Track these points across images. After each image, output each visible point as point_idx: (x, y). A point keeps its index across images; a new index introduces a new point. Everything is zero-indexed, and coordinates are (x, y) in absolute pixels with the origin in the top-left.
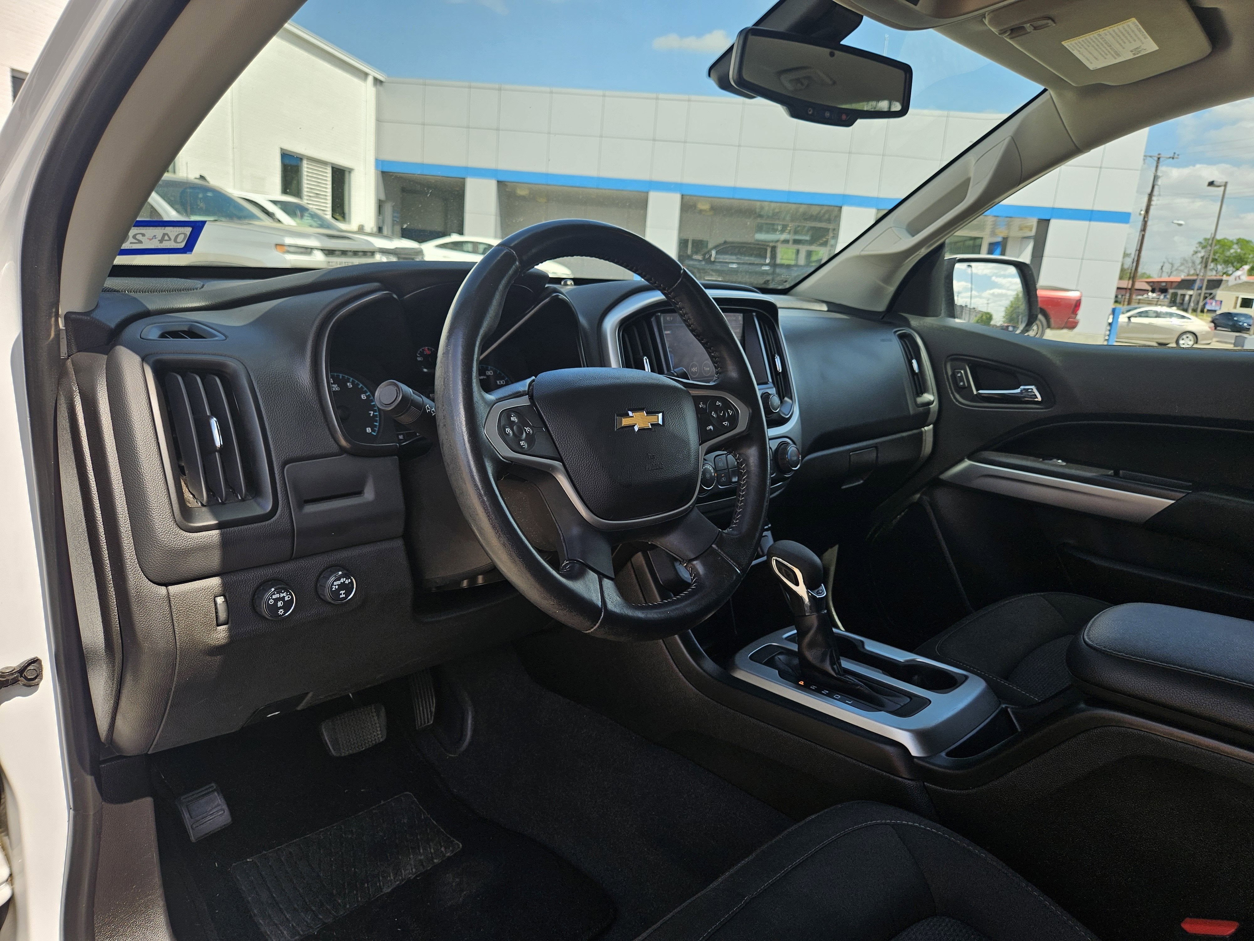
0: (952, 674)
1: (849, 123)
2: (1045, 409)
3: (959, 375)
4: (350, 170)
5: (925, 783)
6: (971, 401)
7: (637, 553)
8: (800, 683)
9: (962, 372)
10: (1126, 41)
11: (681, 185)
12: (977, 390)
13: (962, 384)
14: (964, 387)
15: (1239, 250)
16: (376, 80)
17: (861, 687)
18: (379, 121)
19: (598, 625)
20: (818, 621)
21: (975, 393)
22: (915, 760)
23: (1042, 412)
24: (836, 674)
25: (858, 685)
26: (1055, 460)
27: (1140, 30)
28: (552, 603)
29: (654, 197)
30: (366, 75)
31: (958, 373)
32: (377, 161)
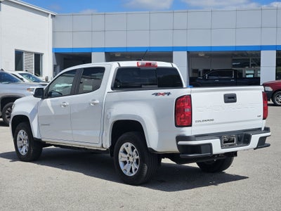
4: (42, 54)
11: (187, 47)
16: (52, 15)
18: (54, 32)
29: (175, 54)
30: (48, 14)
32: (53, 49)
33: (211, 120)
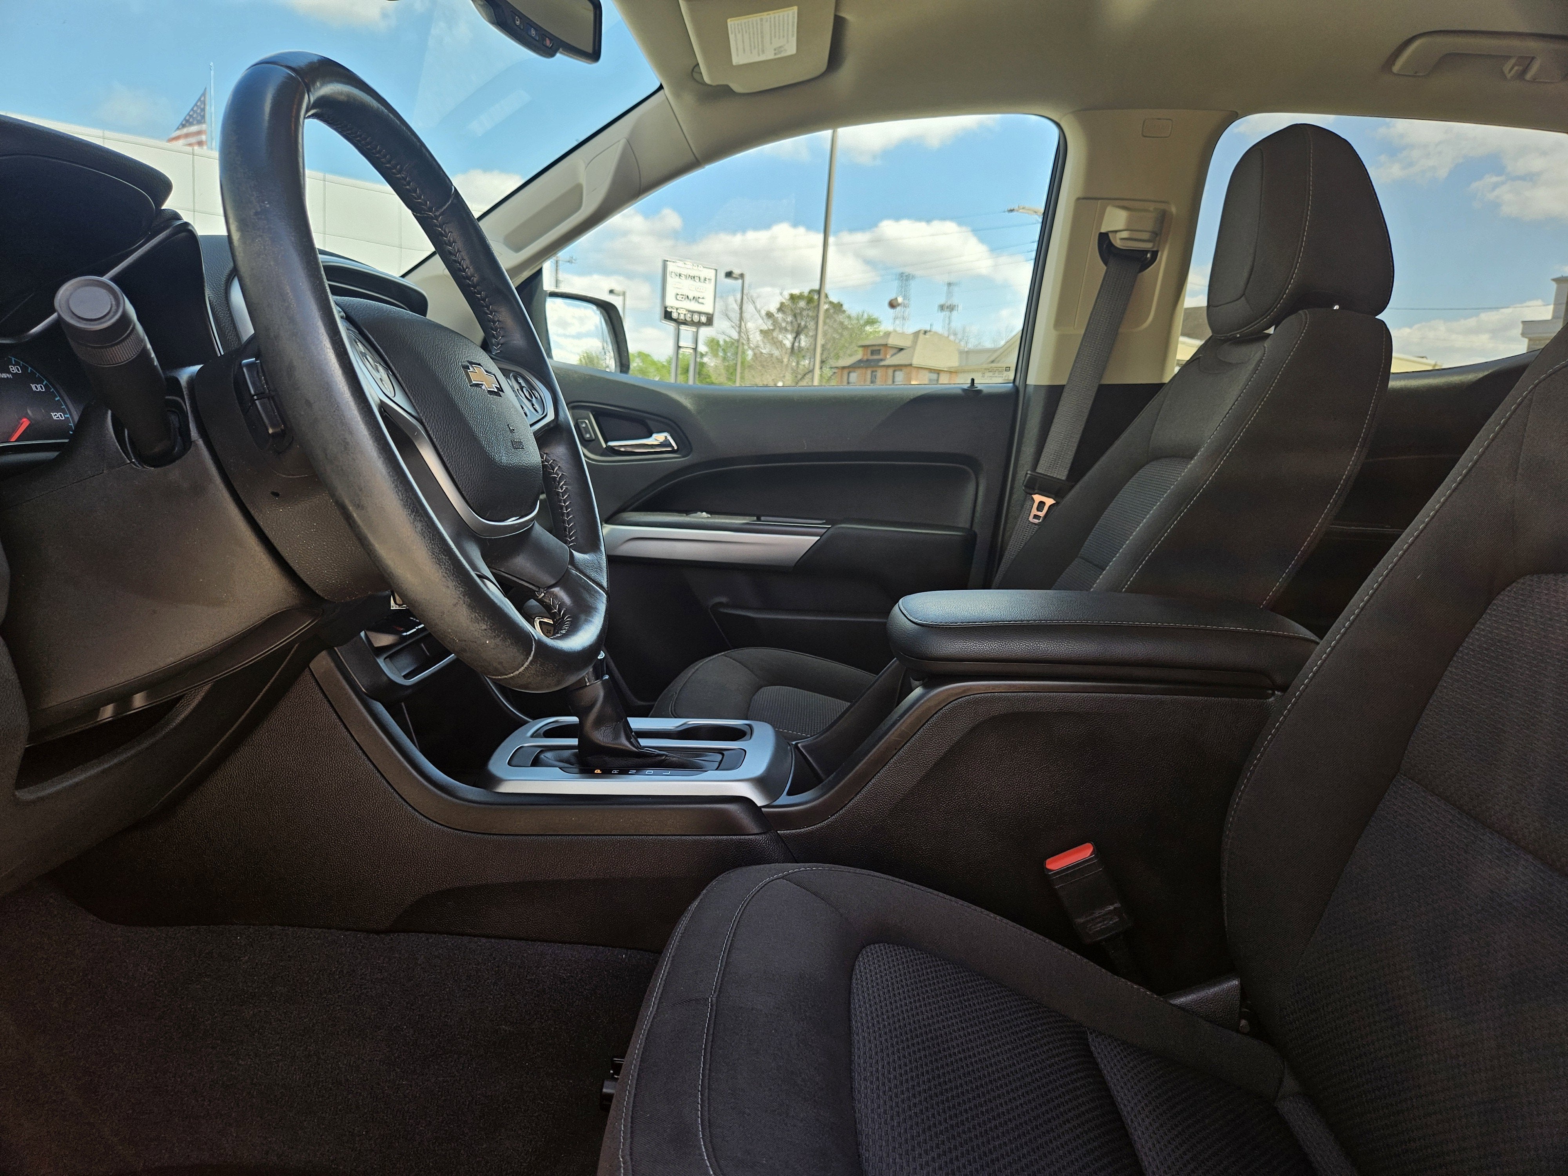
0: (735, 727)
1: (549, 53)
2: (683, 457)
3: (584, 425)
5: (778, 832)
6: (602, 455)
7: (320, 652)
8: (596, 772)
9: (587, 421)
10: (777, 35)
12: (606, 442)
13: (588, 436)
14: (590, 441)
15: (641, 364)
17: (667, 756)
19: (530, 658)
20: (604, 689)
21: (604, 446)
22: (762, 809)
23: (679, 461)
24: (636, 748)
25: (662, 755)
26: (699, 513)
27: (793, 25)
28: (484, 627)
31: (582, 423)
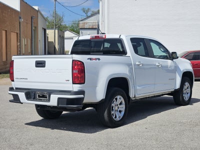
33: (25, 79)
